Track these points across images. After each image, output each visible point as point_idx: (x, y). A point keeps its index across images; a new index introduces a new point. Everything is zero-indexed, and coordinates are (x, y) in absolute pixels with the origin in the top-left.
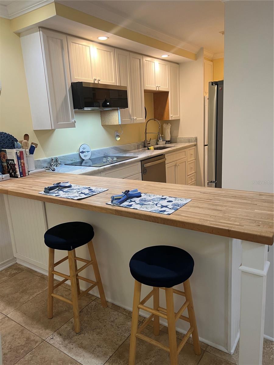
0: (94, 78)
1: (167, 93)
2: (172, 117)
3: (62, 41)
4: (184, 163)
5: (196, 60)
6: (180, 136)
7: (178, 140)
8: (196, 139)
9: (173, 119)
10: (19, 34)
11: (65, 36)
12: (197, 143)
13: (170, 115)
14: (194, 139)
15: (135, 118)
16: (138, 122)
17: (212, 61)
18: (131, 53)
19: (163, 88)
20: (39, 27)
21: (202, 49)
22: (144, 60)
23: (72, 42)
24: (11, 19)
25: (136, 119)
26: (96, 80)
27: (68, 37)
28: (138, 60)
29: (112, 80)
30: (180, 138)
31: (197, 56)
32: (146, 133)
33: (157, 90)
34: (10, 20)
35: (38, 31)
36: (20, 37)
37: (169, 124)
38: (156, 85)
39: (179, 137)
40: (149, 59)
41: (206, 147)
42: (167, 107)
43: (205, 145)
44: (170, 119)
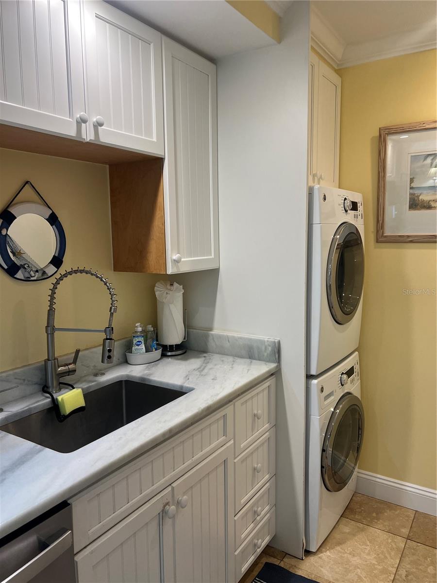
2: (178, 261)
5: (280, 42)
6: (218, 330)
7: (212, 344)
8: (276, 352)
9: (184, 269)
12: (279, 366)
13: (172, 255)
14: (270, 348)
31: (282, 26)
32: (51, 329)
37: (176, 285)
39: (214, 332)
41: (315, 382)
42: (157, 223)
43: (309, 377)
44: (170, 270)
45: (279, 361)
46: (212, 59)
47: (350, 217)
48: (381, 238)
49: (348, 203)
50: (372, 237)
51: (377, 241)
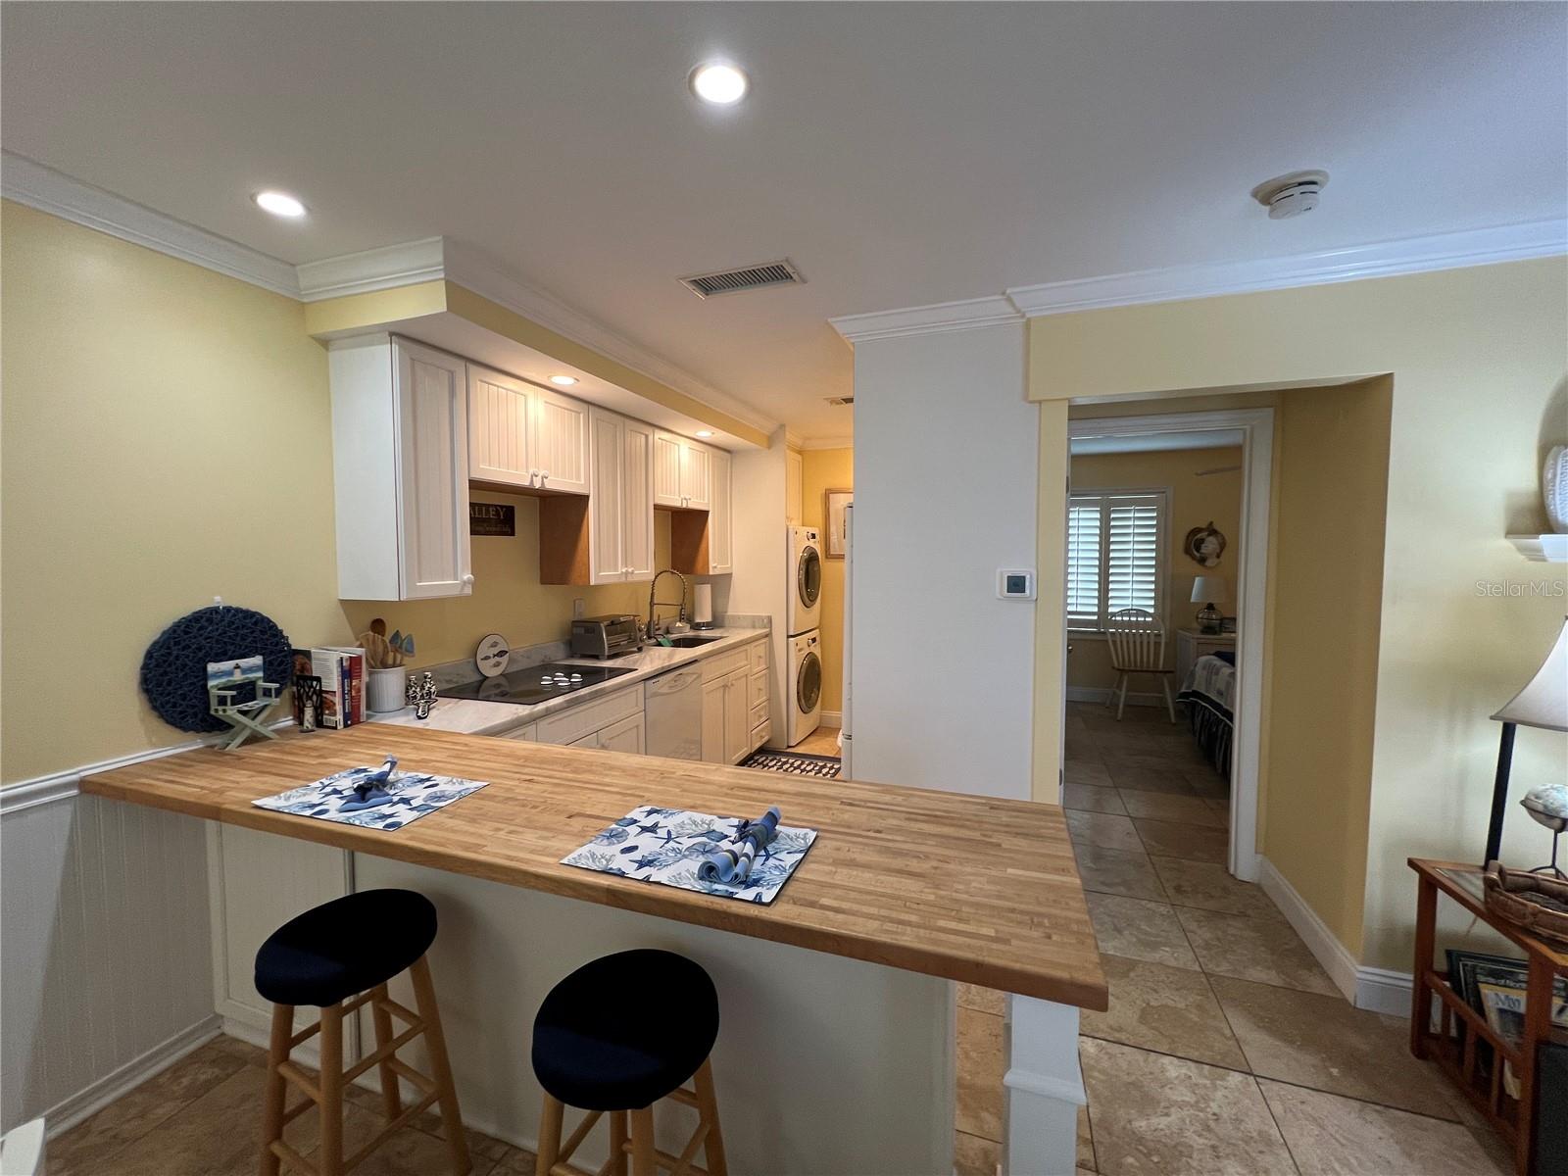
0: (531, 471)
1: (707, 512)
2: (715, 567)
3: (452, 373)
4: (744, 679)
5: (769, 447)
6: (730, 612)
7: (727, 622)
8: (770, 619)
9: (717, 572)
10: (325, 343)
11: (462, 363)
12: (771, 630)
13: (712, 564)
14: (766, 620)
15: (630, 570)
16: (636, 579)
17: (800, 452)
18: (628, 422)
19: (695, 504)
20: (392, 334)
21: (782, 426)
22: (656, 437)
23: (482, 381)
24: (305, 300)
25: (632, 573)
26: (536, 476)
27: (473, 368)
28: (643, 436)
29: (578, 478)
30: (733, 617)
31: (771, 441)
32: (652, 604)
33: (684, 506)
34: (303, 303)
35: (387, 343)
36: (327, 349)
37: (708, 583)
38: (682, 496)
39: (729, 614)
40: (665, 436)
41: (792, 641)
42: (703, 545)
43: (789, 637)
44: (711, 573)
45: (771, 627)
46: (729, 451)
47: (812, 543)
48: (828, 556)
49: (810, 534)
50: (824, 555)
51: (827, 557)
